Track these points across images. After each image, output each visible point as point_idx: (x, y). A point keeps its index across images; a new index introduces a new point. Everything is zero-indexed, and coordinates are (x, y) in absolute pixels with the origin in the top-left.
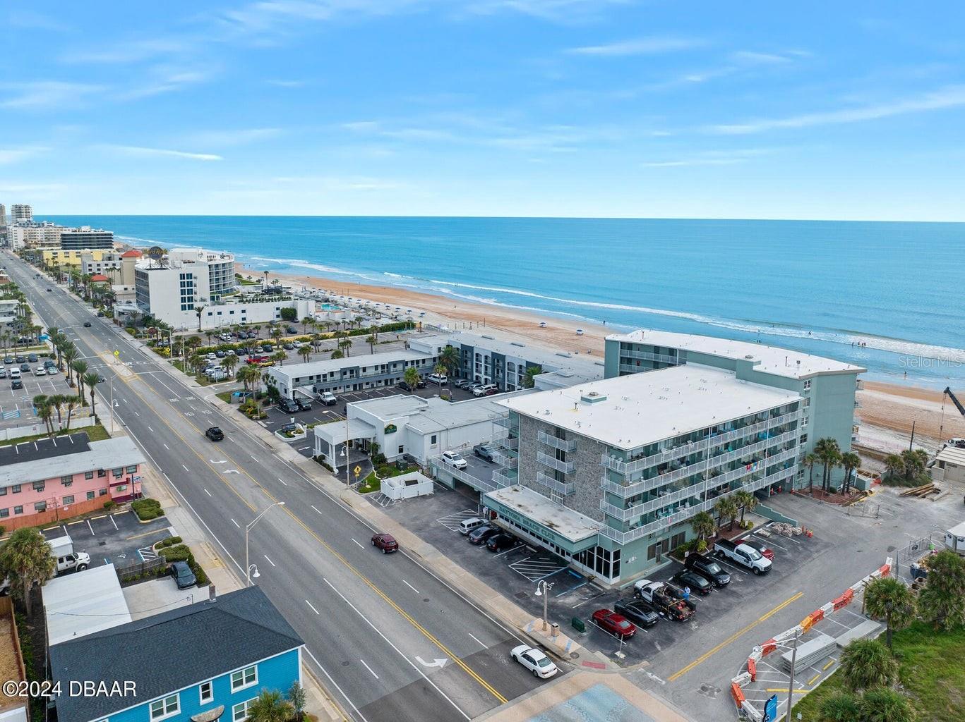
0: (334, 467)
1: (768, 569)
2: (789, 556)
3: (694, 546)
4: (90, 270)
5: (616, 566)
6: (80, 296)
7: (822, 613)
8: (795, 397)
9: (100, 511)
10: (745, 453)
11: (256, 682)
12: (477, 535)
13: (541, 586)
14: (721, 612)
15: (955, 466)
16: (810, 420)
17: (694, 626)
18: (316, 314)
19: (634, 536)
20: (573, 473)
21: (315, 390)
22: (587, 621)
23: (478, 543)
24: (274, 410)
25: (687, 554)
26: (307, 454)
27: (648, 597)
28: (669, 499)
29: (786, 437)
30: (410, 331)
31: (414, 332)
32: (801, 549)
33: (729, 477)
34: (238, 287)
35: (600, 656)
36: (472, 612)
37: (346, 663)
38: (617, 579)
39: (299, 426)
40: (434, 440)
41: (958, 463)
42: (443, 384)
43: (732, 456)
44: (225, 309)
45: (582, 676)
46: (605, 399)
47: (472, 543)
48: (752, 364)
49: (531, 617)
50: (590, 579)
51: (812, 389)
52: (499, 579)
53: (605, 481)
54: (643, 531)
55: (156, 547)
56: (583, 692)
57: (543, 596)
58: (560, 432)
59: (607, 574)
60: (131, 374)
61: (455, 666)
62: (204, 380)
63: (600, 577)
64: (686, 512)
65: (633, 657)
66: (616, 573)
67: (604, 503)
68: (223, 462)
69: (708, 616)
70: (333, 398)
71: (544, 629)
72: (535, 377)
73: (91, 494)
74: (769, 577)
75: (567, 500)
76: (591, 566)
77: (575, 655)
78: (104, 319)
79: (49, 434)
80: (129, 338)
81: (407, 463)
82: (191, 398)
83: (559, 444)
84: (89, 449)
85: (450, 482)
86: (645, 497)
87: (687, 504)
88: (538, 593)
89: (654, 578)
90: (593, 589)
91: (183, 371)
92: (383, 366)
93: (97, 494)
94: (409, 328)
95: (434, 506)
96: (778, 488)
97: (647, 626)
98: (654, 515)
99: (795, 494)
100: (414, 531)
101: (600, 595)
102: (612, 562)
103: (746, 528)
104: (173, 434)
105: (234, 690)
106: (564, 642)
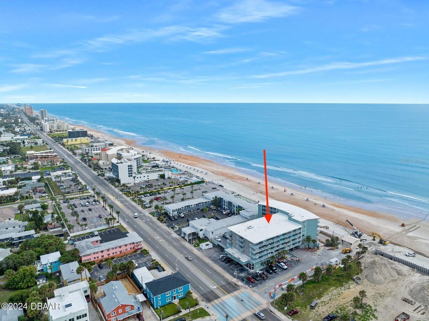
0: (187, 240)
1: (286, 269)
2: (293, 265)
3: (272, 263)
4: (86, 151)
5: (253, 268)
6: (87, 165)
7: (294, 279)
8: (300, 226)
9: (134, 252)
10: (286, 241)
11: (182, 290)
12: (223, 259)
13: (235, 272)
14: (273, 278)
15: (345, 241)
16: (305, 231)
17: (267, 280)
18: (172, 176)
19: (257, 261)
20: (244, 246)
21: (178, 213)
22: (245, 279)
23: (223, 261)
24: (167, 219)
25: (269, 265)
26: (180, 235)
27: (259, 274)
28: (265, 253)
29: (298, 236)
30: (203, 184)
31: (204, 184)
32: (296, 264)
33: (281, 246)
34: (143, 164)
35: (247, 286)
36: (222, 277)
37: (197, 287)
38: (253, 270)
39: (176, 226)
40: (212, 233)
41: (346, 240)
42: (214, 209)
43: (283, 242)
44: (142, 176)
45: (243, 290)
46: (253, 228)
47: (222, 261)
48: (292, 216)
49: (234, 278)
50: (247, 270)
51: (305, 224)
52: (228, 270)
53: (250, 249)
54: (259, 260)
55: (151, 262)
56: (242, 293)
57: (236, 274)
58: (242, 238)
59: (251, 269)
60: (121, 204)
61: (218, 288)
62: (144, 207)
63: (250, 269)
64: (270, 255)
65: (253, 286)
66: (253, 269)
67: (250, 254)
68: (158, 238)
69: (270, 278)
70: (184, 216)
71: (236, 281)
72: (240, 212)
73: (131, 248)
74: (286, 270)
75: (243, 252)
76: (248, 267)
77: (242, 286)
78: (100, 177)
79: (109, 228)
80: (113, 187)
81: (206, 239)
82: (142, 214)
83: (241, 240)
84: (127, 236)
85: (217, 244)
86: (260, 253)
87: (271, 253)
88: (235, 274)
89: (260, 270)
90: (248, 272)
91: (136, 203)
92: (197, 204)
93: (132, 248)
94: (202, 183)
95: (213, 251)
96: (297, 248)
97: (257, 280)
98: (262, 256)
99: (301, 249)
100: (208, 258)
101: (249, 274)
102: (252, 267)
103: (285, 258)
104: (143, 228)
105: (179, 291)
106: (240, 283)
